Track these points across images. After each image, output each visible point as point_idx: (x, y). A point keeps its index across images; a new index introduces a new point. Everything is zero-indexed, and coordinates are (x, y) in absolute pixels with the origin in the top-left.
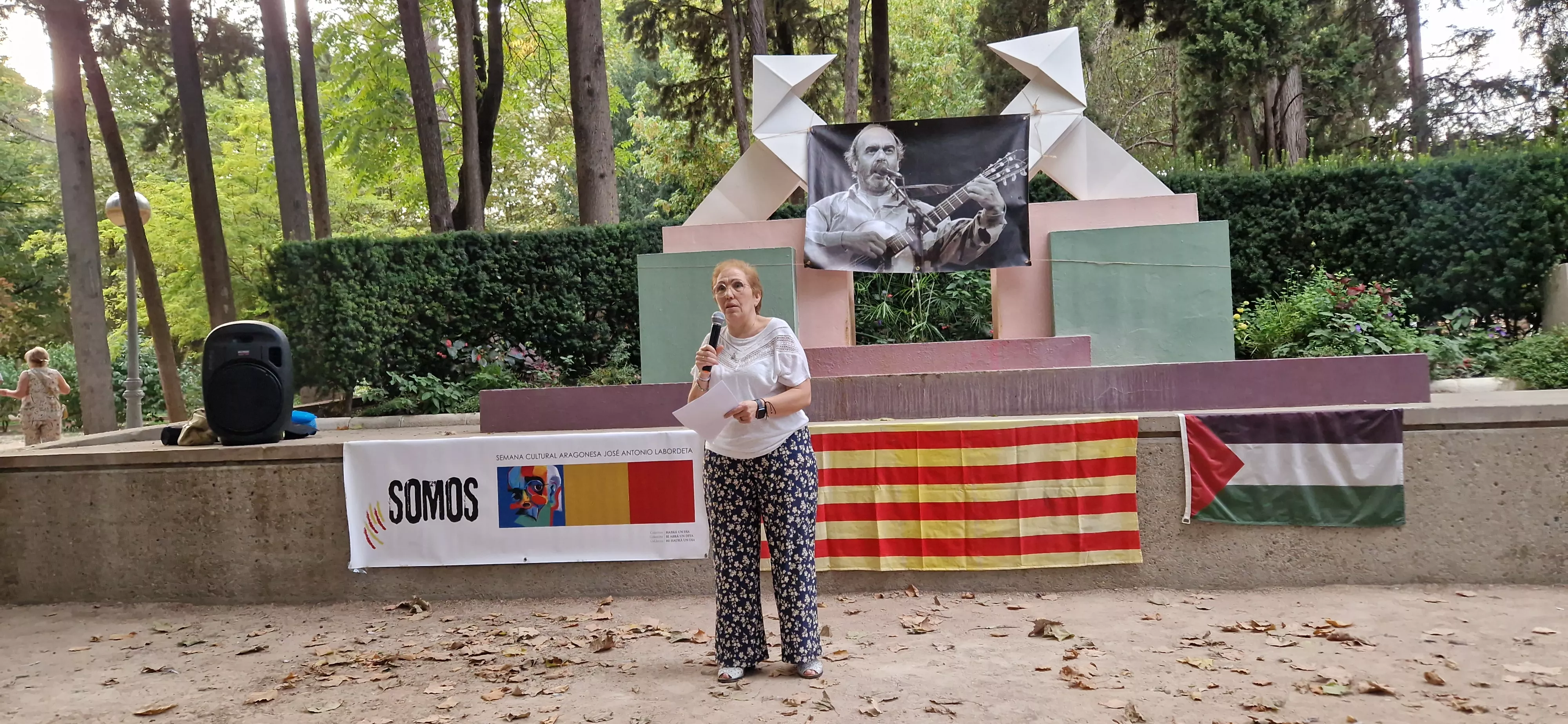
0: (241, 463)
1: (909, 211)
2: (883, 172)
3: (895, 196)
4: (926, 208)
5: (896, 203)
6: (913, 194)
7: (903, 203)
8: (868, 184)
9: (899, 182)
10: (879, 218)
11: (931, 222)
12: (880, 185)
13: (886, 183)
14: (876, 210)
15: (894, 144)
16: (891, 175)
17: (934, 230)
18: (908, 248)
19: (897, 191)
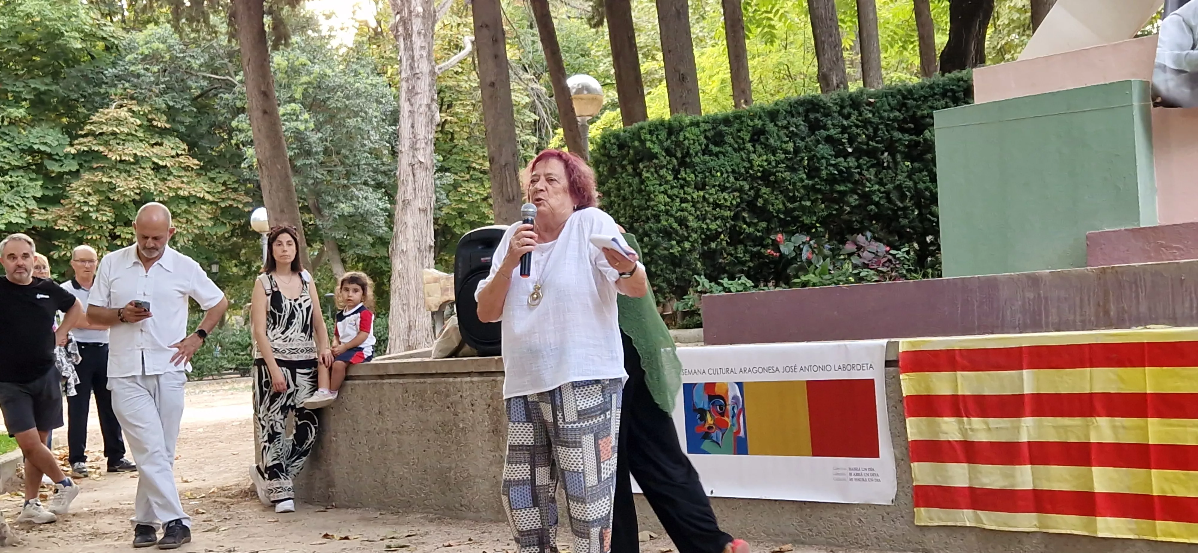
0: (481, 374)
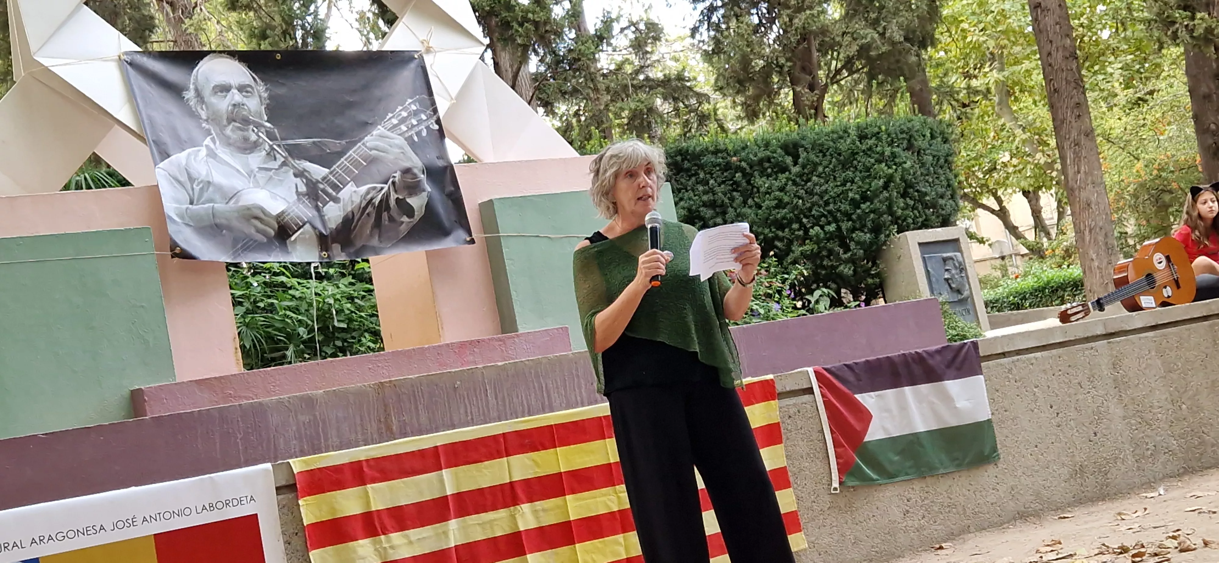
1: (296, 176)
2: (246, 121)
3: (271, 155)
4: (318, 171)
5: (276, 165)
6: (295, 152)
7: (284, 164)
8: (229, 138)
9: (270, 136)
10: (257, 185)
11: (330, 191)
12: (246, 139)
13: (253, 137)
14: (250, 174)
15: (252, 83)
16: (258, 126)
17: (336, 200)
18: (307, 226)
19: (272, 149)
